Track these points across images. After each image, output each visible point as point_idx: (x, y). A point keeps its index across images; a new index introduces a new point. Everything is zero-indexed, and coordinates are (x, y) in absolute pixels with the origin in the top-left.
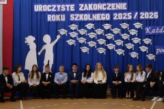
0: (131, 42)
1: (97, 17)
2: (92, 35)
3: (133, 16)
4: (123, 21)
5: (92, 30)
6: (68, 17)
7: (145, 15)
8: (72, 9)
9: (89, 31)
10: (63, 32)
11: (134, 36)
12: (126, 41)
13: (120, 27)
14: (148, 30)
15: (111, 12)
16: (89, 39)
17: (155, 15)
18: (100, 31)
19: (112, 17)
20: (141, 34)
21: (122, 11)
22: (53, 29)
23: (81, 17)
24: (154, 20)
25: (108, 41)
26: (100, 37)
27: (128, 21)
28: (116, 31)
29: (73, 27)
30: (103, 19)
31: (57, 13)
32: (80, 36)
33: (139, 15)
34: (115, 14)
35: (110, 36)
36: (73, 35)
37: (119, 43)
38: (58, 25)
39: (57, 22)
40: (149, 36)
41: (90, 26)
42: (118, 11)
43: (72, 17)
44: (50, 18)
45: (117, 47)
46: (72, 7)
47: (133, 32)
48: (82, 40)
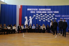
0: (52, 19)
1: (43, 12)
2: (42, 17)
3: (52, 12)
4: (50, 13)
5: (42, 16)
6: (36, 12)
7: (55, 12)
8: (37, 10)
9: (41, 16)
10: (34, 16)
11: (52, 17)
12: (50, 19)
13: (49, 15)
14: (56, 16)
15: (47, 11)
16: (41, 18)
17: (58, 12)
18: (44, 16)
19: (47, 12)
20: (54, 17)
21: (50, 11)
22: (32, 15)
23: (39, 12)
24: (58, 13)
25: (46, 18)
26: (44, 17)
27: (51, 13)
28: (48, 16)
29: (37, 14)
30: (45, 13)
31: (33, 11)
32: (39, 17)
33: (54, 12)
34: (48, 12)
35: (46, 17)
36: (37, 16)
37: (49, 19)
38: (33, 14)
39: (33, 13)
40: (56, 17)
41: (41, 14)
42: (49, 11)
43: (37, 12)
44: (31, 12)
45: (48, 20)
46: (37, 9)
47: (52, 16)
48: (39, 18)
